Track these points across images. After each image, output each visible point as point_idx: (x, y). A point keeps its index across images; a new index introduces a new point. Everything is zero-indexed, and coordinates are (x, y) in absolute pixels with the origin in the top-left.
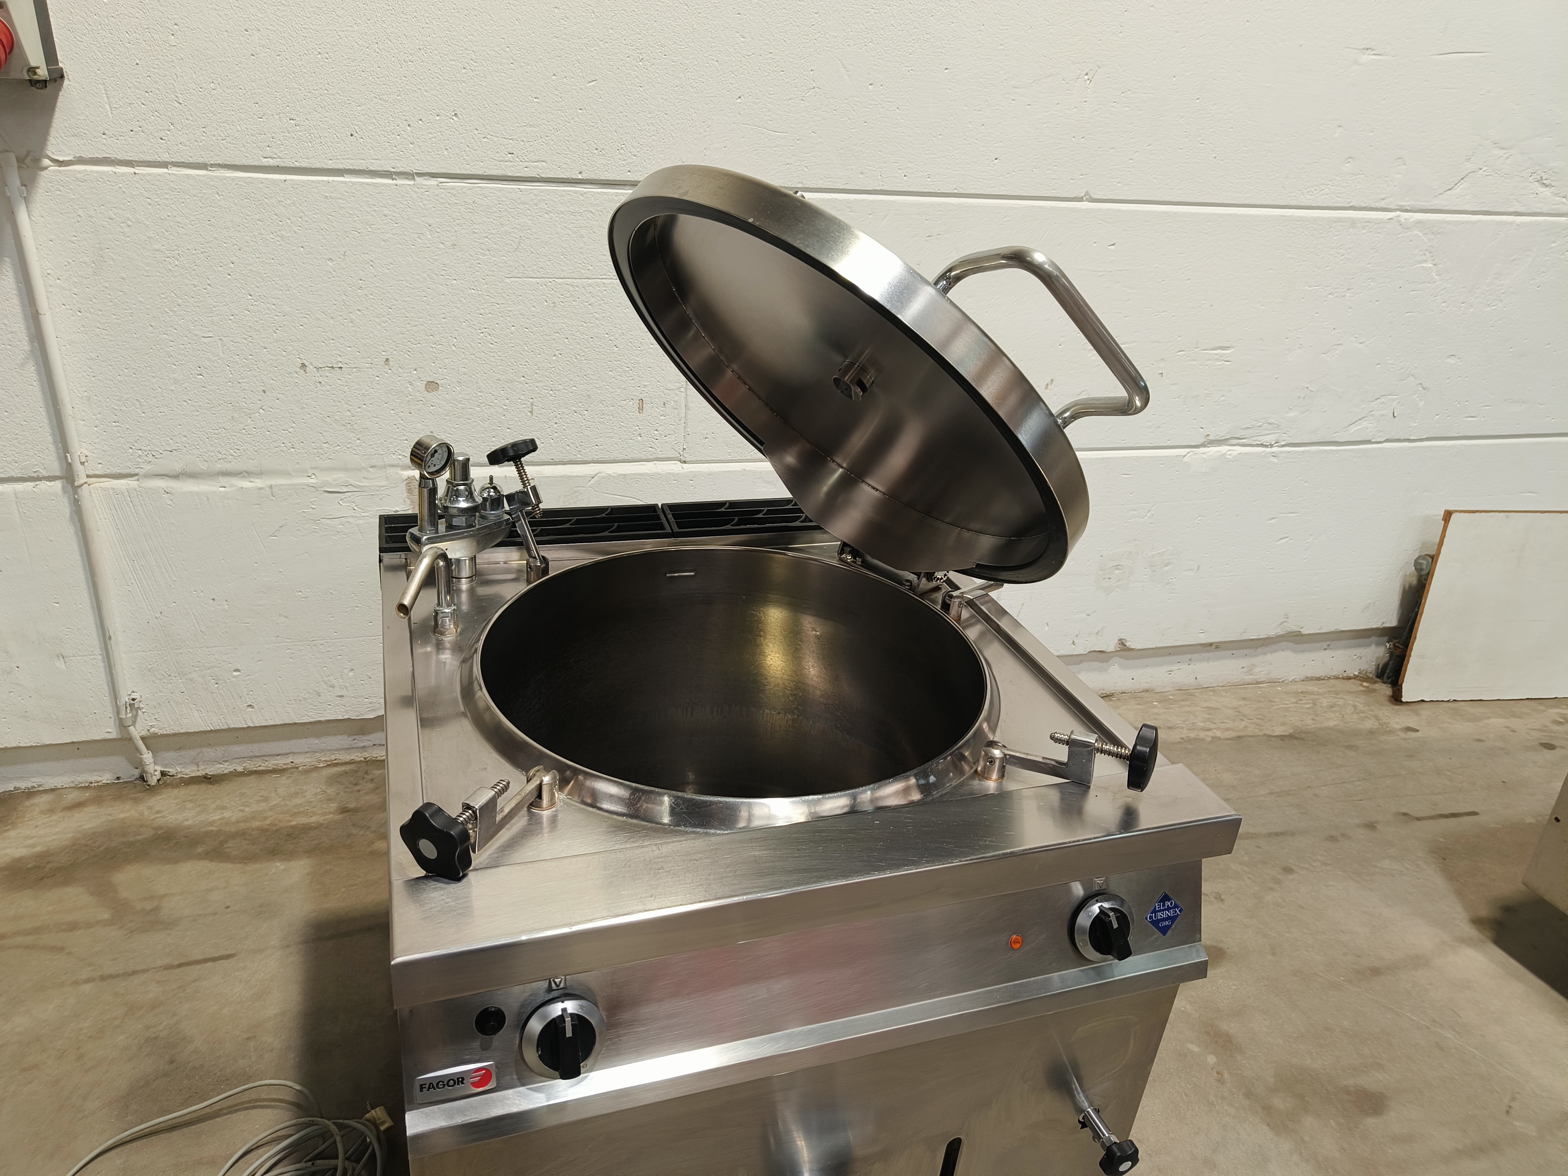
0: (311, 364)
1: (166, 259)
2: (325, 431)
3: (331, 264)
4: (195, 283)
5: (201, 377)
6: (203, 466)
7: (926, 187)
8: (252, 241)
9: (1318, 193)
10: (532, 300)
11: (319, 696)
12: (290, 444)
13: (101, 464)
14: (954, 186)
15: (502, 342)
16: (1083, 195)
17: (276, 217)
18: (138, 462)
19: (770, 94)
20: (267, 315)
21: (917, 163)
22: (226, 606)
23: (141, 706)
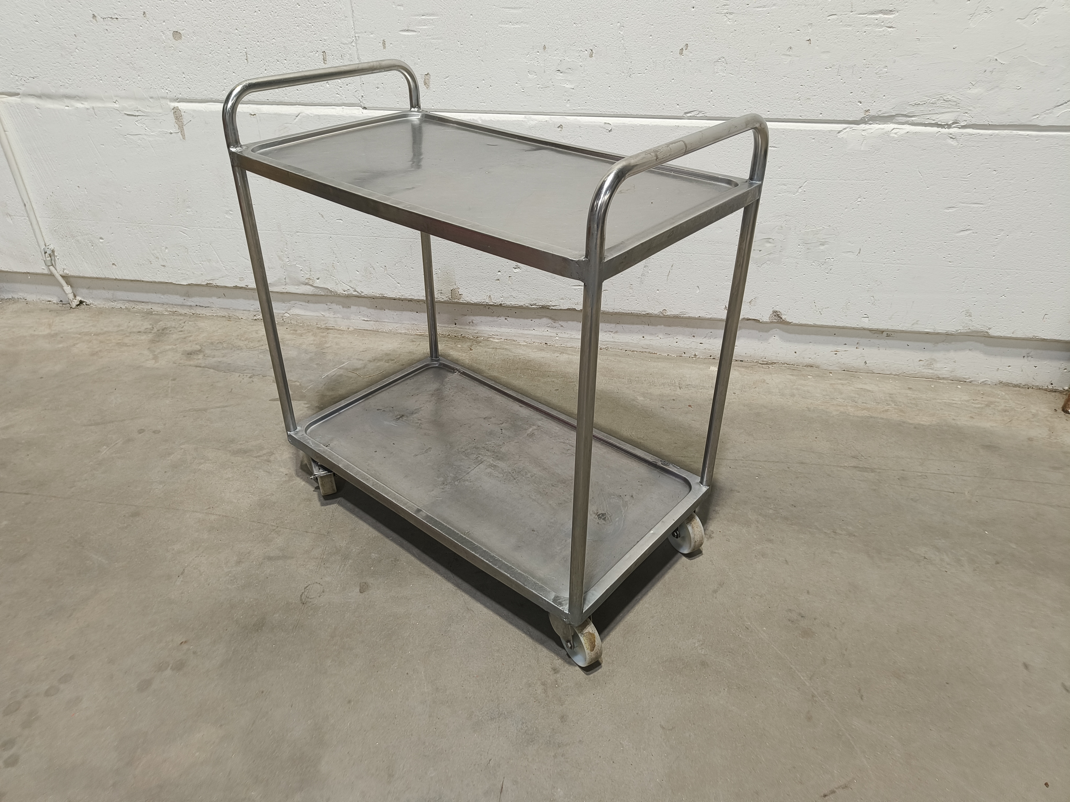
0: (99, 15)
2: (118, 68)
5: (38, 23)
6: (53, 91)
11: (151, 263)
12: (99, 77)
18: (17, 85)
22: (86, 192)
23: (55, 254)
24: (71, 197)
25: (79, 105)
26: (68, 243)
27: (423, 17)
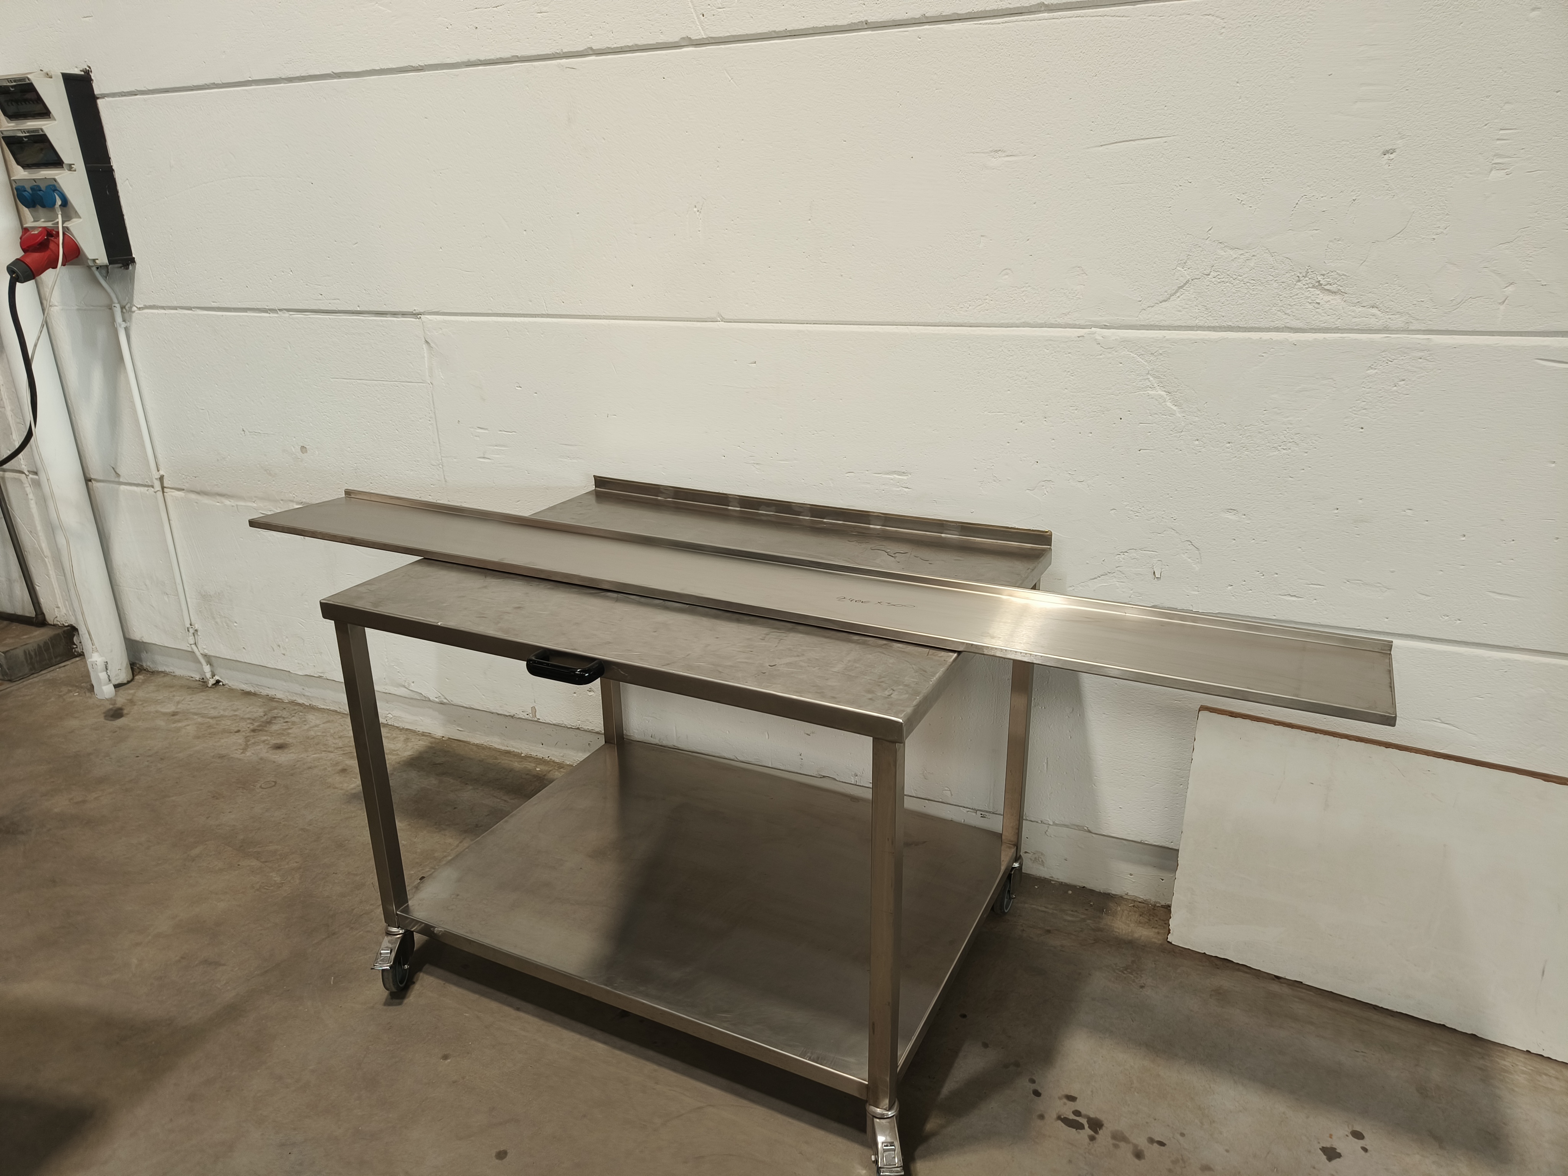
0: (247, 429)
9: (974, 309)
11: (274, 651)
16: (715, 316)
17: (221, 337)
18: (183, 482)
19: (459, 244)
23: (199, 634)
24: (215, 582)
25: (227, 502)
26: (209, 624)
27: (496, 447)
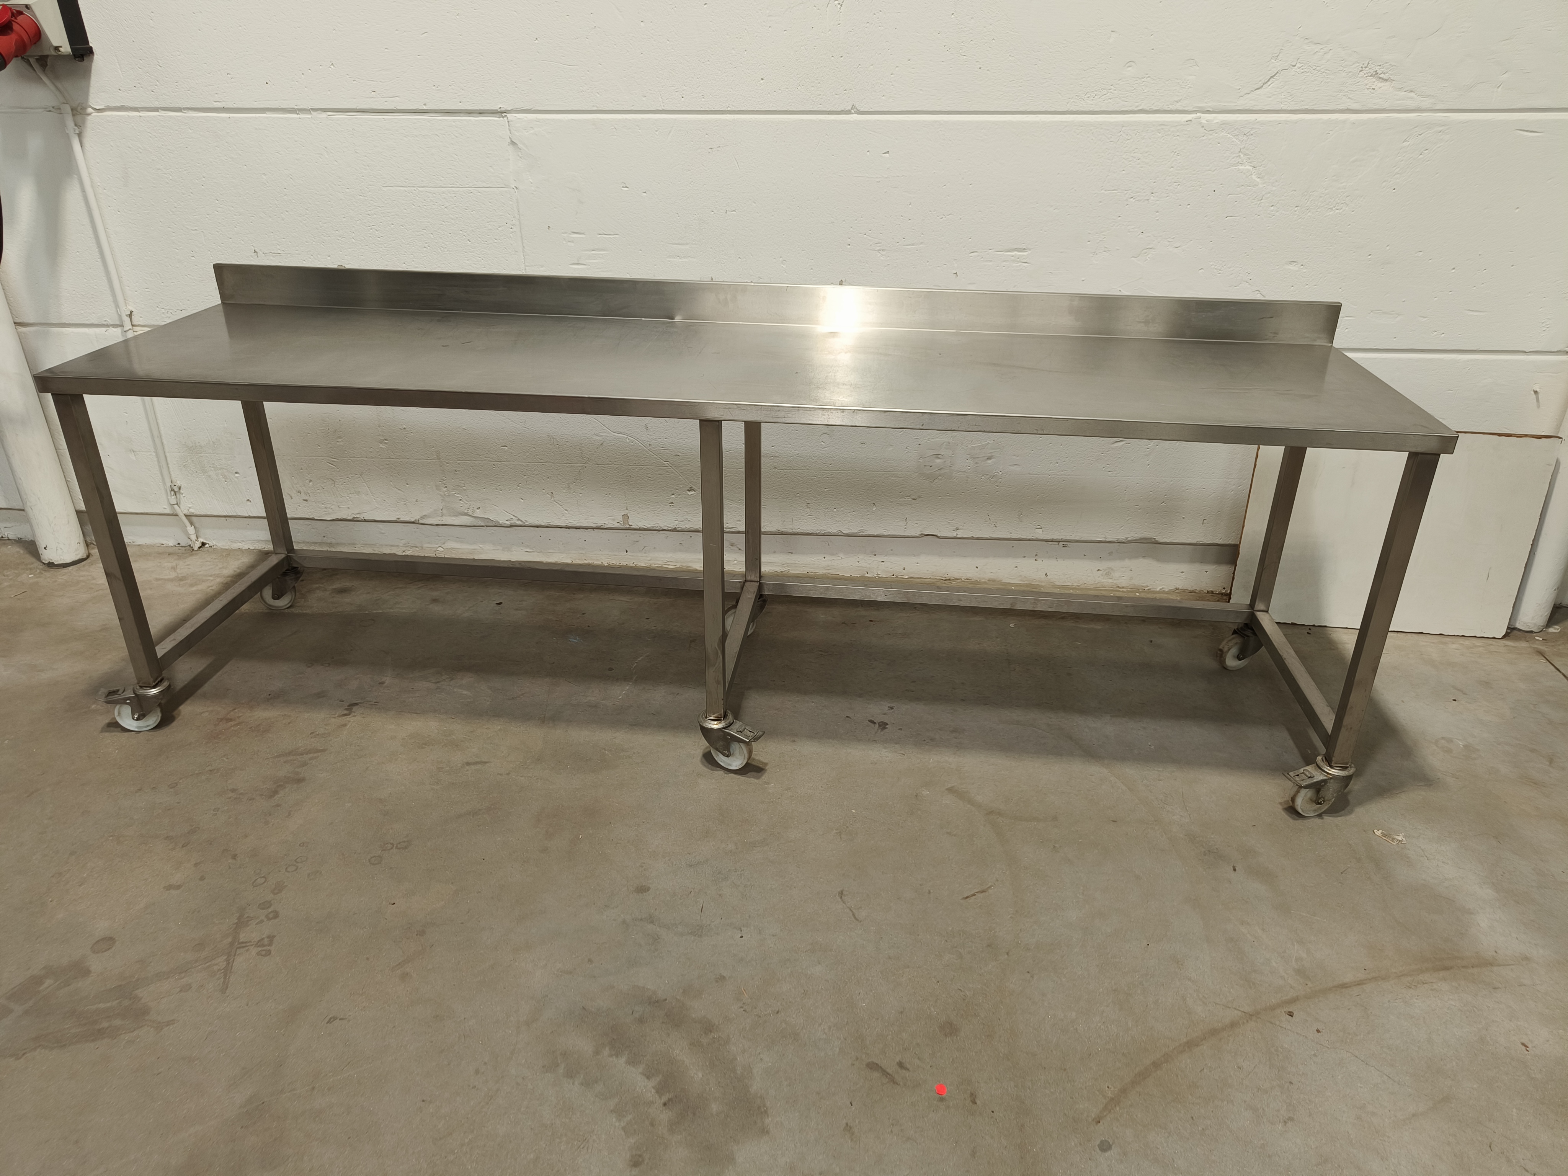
0: (261, 250)
1: (165, 175)
3: (264, 177)
4: (183, 192)
5: (193, 258)
7: (701, 106)
8: (214, 161)
9: (1099, 98)
10: (403, 204)
13: (141, 317)
14: (727, 104)
15: (386, 237)
16: (850, 108)
17: (227, 144)
18: (163, 317)
19: (560, 35)
20: (229, 215)
21: (691, 86)
22: (226, 425)
23: (181, 491)
24: (207, 430)
26: (197, 479)
27: (593, 252)
